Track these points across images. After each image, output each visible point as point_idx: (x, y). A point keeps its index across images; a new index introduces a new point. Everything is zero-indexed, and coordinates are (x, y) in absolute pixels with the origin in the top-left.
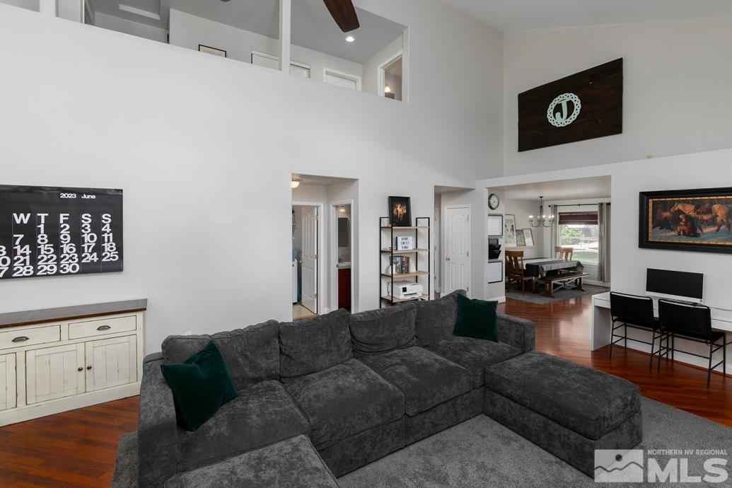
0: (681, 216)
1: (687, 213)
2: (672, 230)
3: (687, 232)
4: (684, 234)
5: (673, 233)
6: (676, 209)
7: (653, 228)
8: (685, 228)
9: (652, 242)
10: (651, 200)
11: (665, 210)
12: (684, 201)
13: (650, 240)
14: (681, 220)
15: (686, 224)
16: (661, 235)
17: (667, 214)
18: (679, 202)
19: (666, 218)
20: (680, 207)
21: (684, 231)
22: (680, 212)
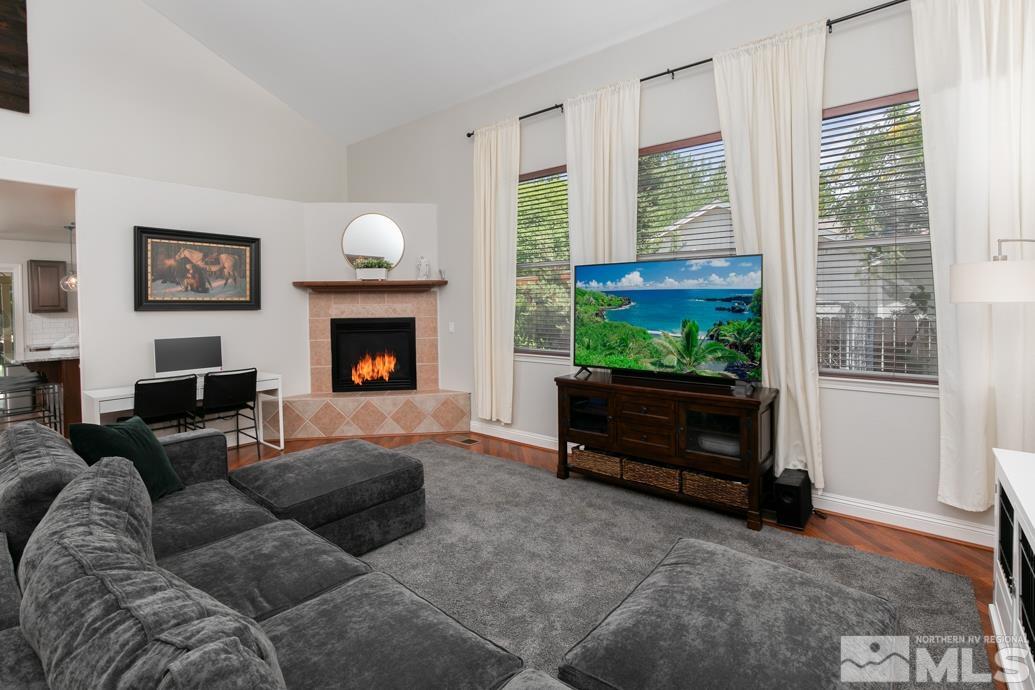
0: (188, 266)
1: (194, 261)
2: (178, 284)
3: (195, 285)
4: (192, 290)
5: (179, 288)
6: (182, 256)
7: (153, 281)
8: (192, 281)
9: (151, 301)
10: (149, 240)
11: (169, 257)
12: (191, 247)
13: (150, 298)
14: (189, 270)
15: (193, 277)
16: (163, 291)
17: (171, 262)
18: (186, 247)
19: (170, 267)
20: (186, 253)
21: (192, 286)
22: (187, 260)
